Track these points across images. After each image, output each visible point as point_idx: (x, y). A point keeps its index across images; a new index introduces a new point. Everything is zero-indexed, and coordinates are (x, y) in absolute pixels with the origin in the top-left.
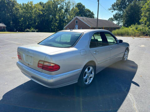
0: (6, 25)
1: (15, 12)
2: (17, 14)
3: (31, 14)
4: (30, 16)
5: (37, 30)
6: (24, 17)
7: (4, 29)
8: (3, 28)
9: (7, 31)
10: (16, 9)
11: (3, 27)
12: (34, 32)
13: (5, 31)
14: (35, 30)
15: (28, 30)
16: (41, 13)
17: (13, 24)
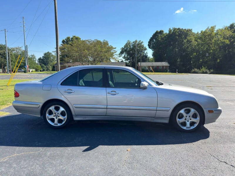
0: (169, 64)
1: (186, 45)
2: (188, 47)
3: (209, 46)
4: (207, 49)
5: (212, 71)
6: (197, 51)
7: (166, 69)
8: (164, 68)
9: (169, 72)
10: (188, 41)
11: (166, 66)
12: (206, 73)
13: (166, 72)
14: (208, 71)
15: (196, 70)
16: (227, 42)
17: (180, 61)
